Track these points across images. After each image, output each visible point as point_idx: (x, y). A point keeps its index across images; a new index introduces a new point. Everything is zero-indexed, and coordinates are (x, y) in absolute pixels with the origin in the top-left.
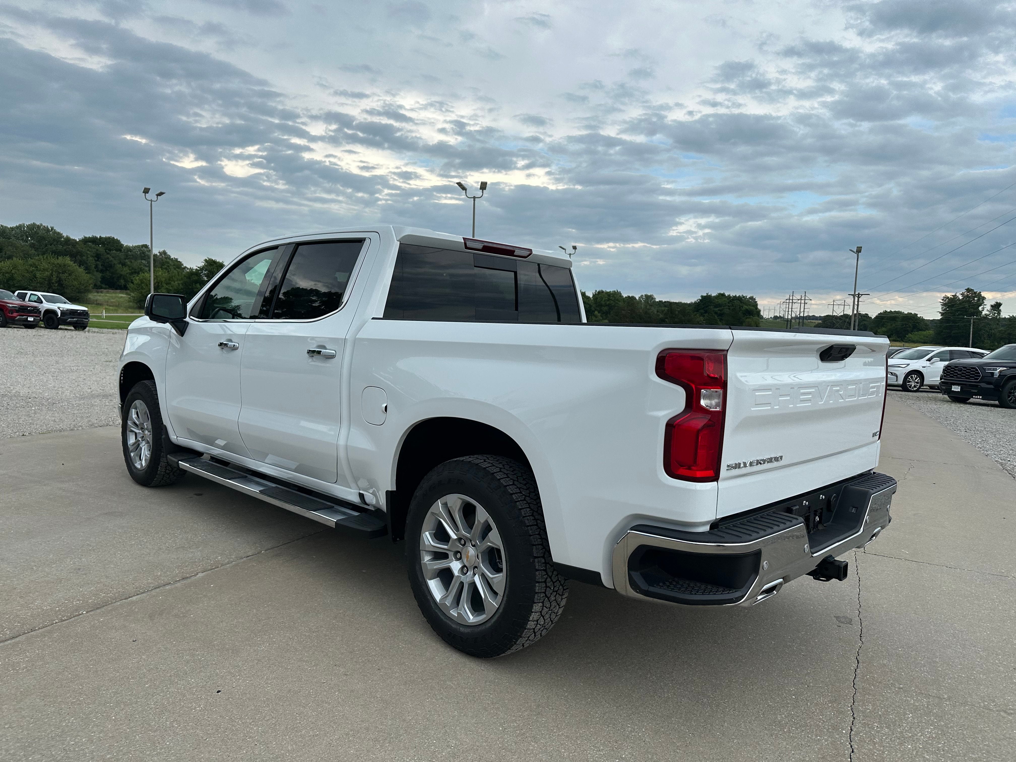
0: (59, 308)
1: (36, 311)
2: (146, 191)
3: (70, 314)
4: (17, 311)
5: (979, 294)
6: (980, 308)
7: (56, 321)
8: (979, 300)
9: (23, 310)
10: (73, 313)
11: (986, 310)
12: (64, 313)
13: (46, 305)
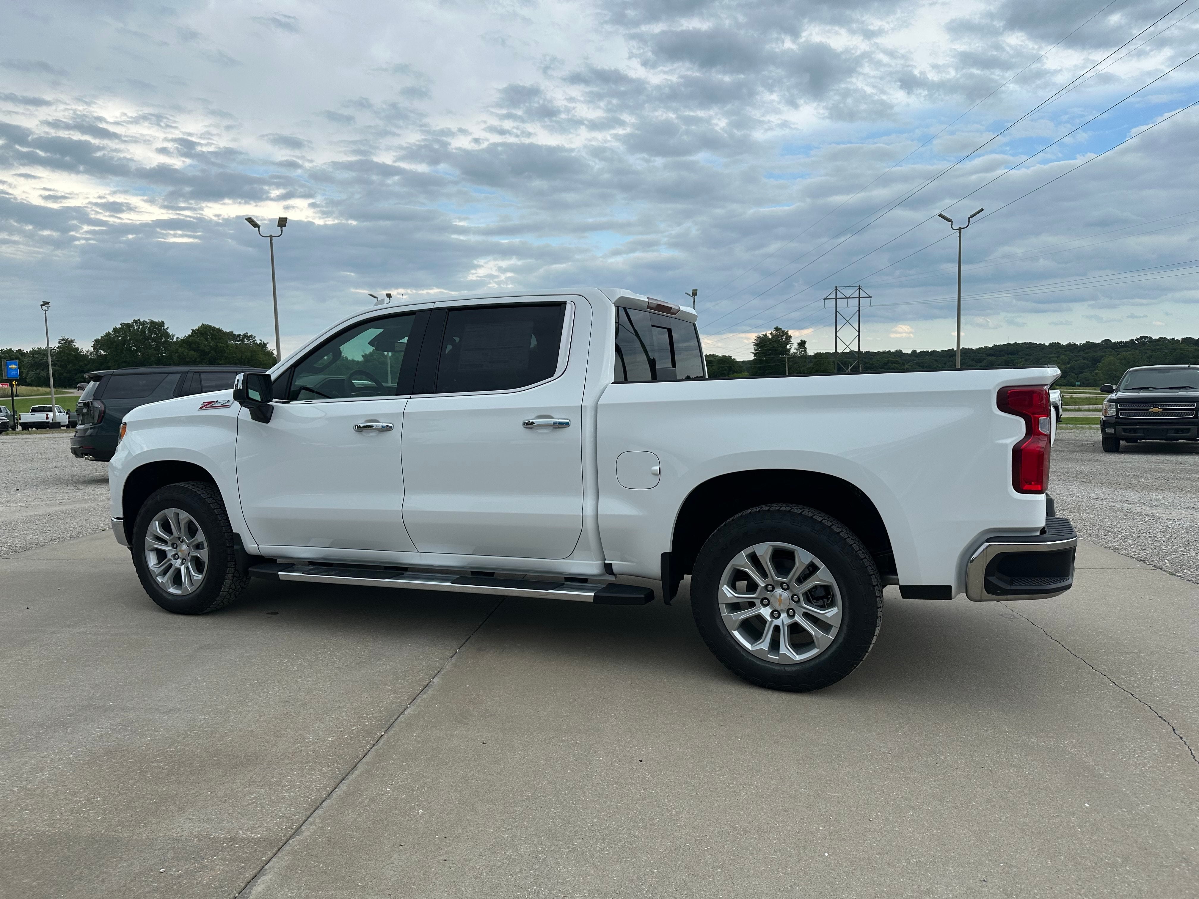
5: (787, 333)
6: (788, 347)
8: (786, 339)
11: (793, 348)
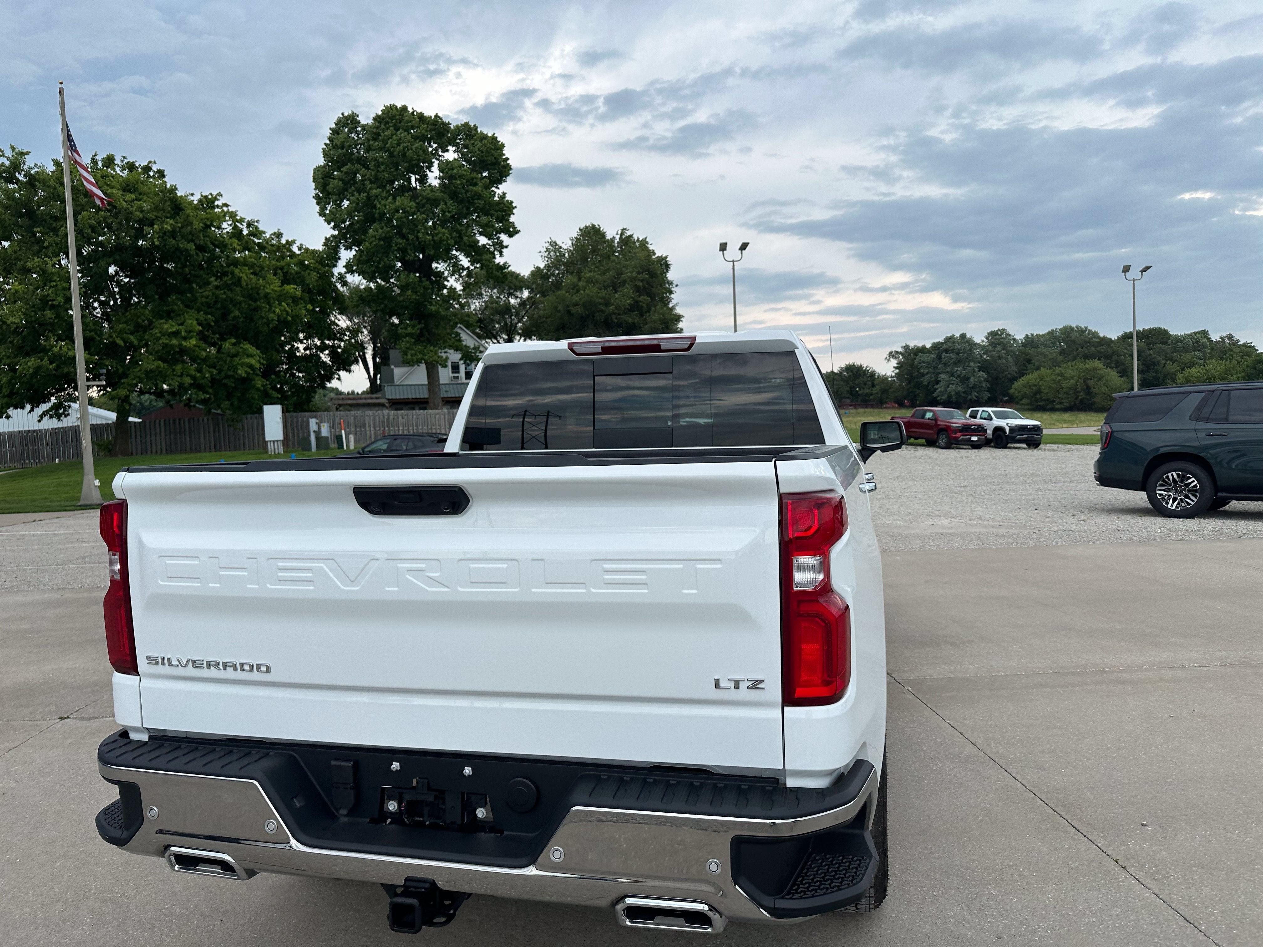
0: (1007, 424)
1: (981, 429)
2: (1126, 269)
3: (1019, 430)
4: (961, 431)
7: (1004, 438)
9: (967, 429)
10: (1022, 428)
12: (1012, 429)
13: (997, 422)
